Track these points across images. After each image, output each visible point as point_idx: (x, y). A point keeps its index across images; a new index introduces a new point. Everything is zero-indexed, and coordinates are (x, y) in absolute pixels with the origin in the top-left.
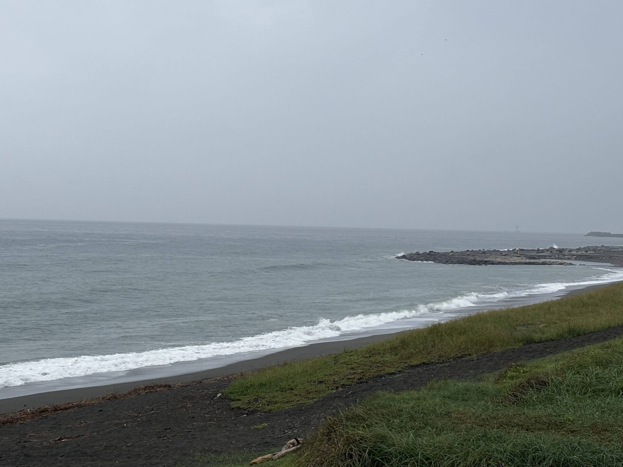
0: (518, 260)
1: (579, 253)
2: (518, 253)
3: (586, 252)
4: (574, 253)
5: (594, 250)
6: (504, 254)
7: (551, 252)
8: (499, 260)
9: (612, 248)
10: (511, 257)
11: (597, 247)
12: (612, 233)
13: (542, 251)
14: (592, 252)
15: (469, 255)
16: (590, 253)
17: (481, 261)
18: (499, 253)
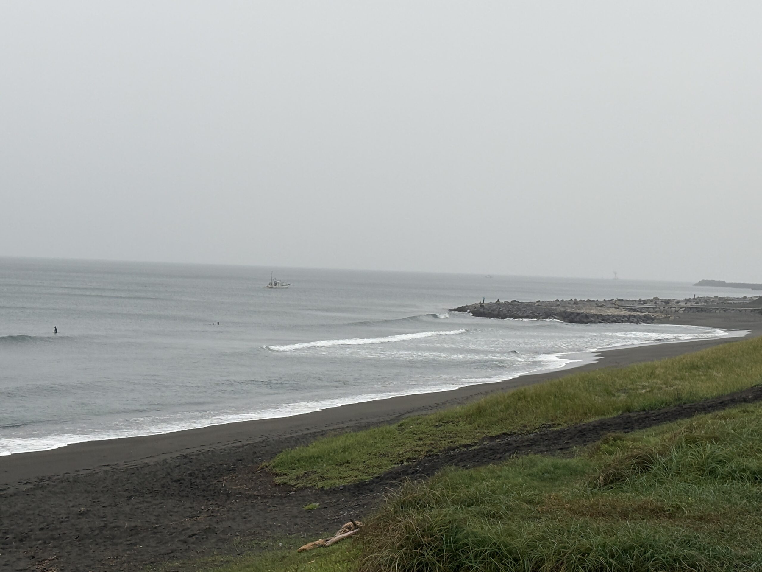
0: (616, 313)
1: (689, 305)
2: (617, 303)
3: (697, 303)
4: (682, 304)
5: (706, 301)
6: (600, 304)
7: (655, 303)
8: (594, 311)
9: (727, 300)
10: (608, 308)
11: (709, 298)
12: (727, 282)
13: (645, 302)
14: (703, 304)
15: (558, 305)
16: (701, 305)
17: (573, 313)
18: (594, 304)
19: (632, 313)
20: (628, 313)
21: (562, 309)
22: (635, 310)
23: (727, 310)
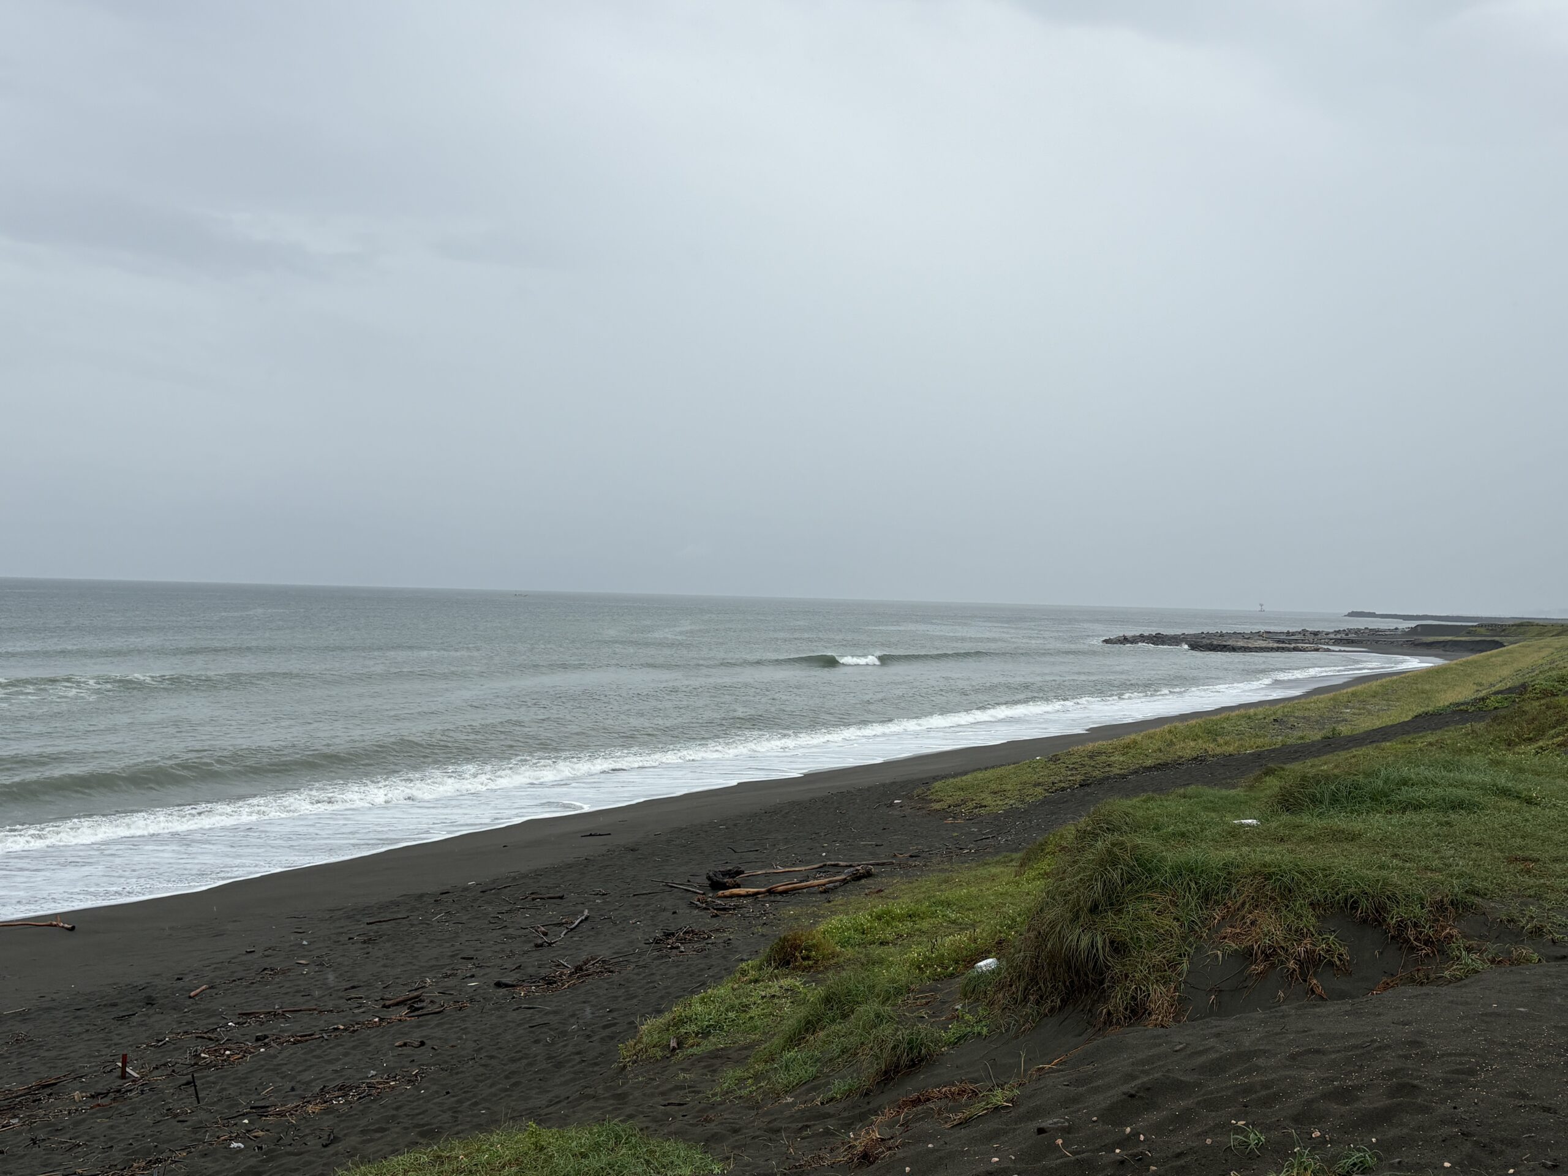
0: (1263, 644)
1: (1339, 636)
2: (1264, 636)
3: (1347, 635)
4: (1332, 636)
5: (1356, 633)
6: (1247, 637)
7: (1304, 635)
8: (1241, 643)
9: (1378, 631)
10: (1255, 641)
11: (1359, 630)
13: (1293, 634)
14: (1354, 635)
15: (1204, 638)
16: (1352, 636)
17: (1219, 645)
18: (1240, 636)
19: (1281, 645)
20: (1276, 645)
21: (1208, 642)
22: (1283, 642)
23: (1379, 641)
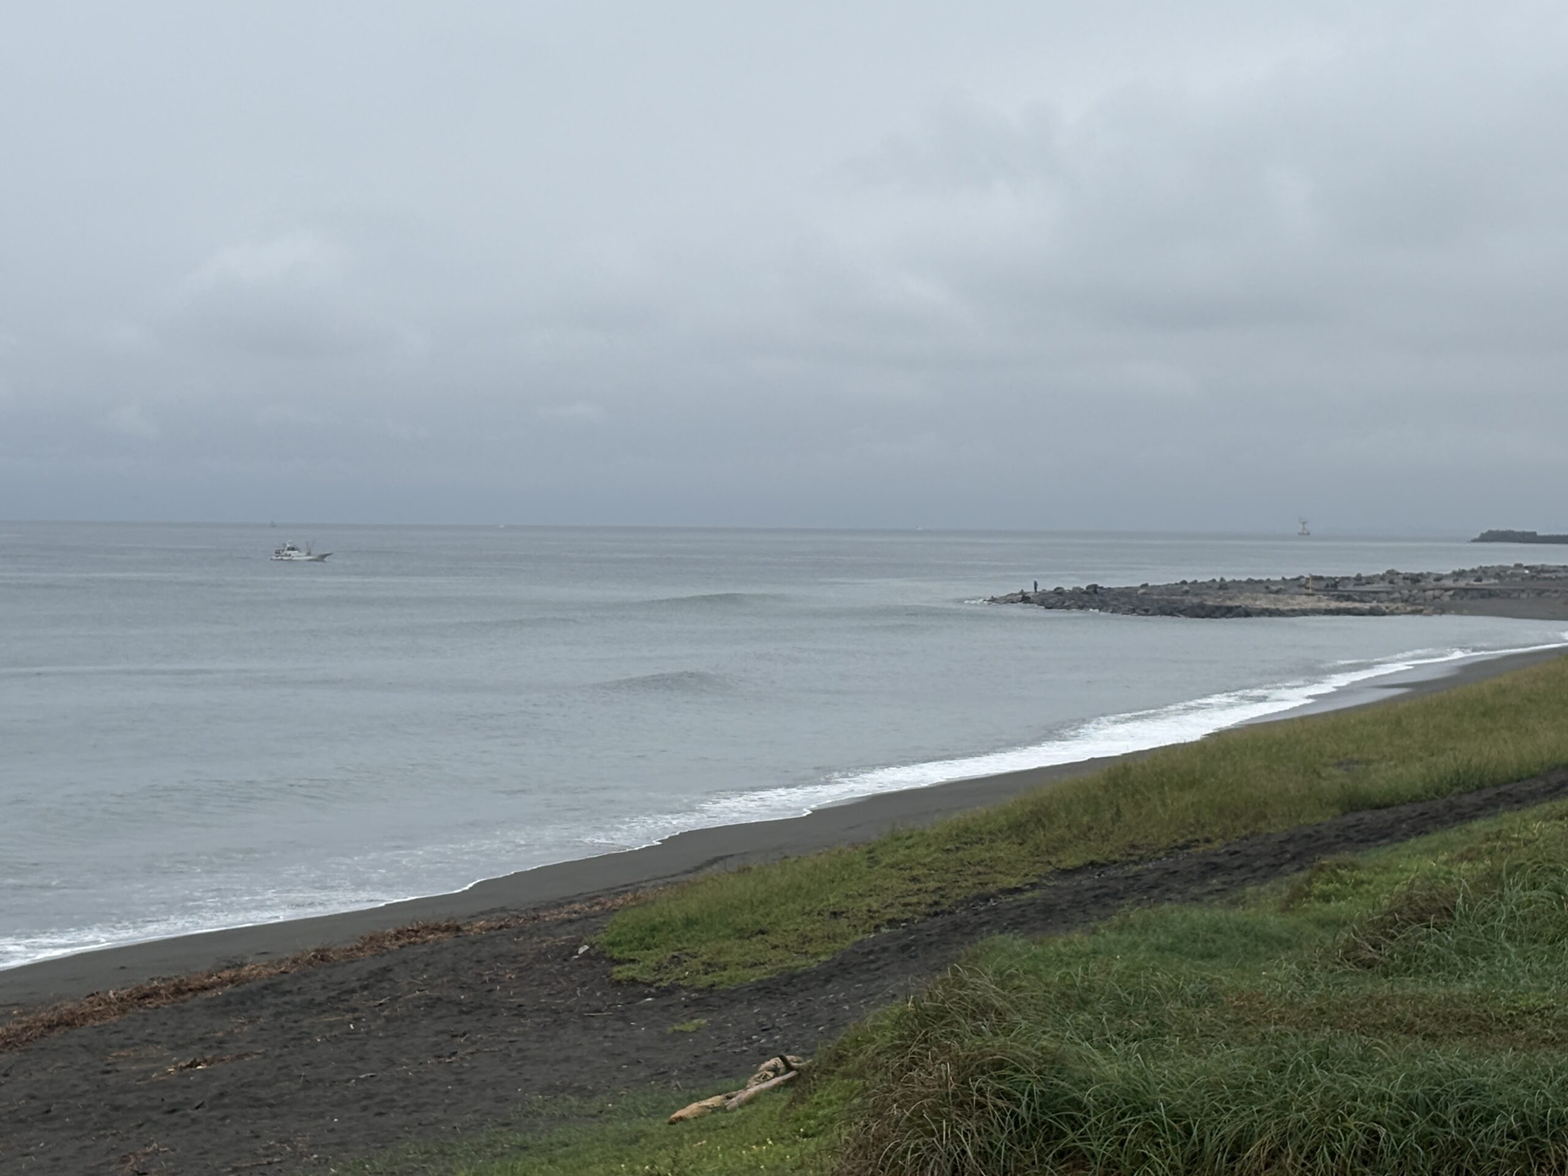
0: (1309, 603)
1: (1462, 583)
2: (1310, 584)
3: (1479, 580)
4: (1449, 583)
5: (1498, 576)
6: (1274, 588)
7: (1391, 582)
8: (1262, 603)
10: (1292, 597)
11: (1504, 569)
12: (1540, 533)
13: (1370, 580)
14: (1492, 581)
15: (1187, 592)
16: (1488, 582)
17: (1218, 608)
18: (1261, 587)
19: (1344, 605)
20: (1334, 605)
21: (1196, 600)
22: (1349, 598)
23: (1543, 591)
